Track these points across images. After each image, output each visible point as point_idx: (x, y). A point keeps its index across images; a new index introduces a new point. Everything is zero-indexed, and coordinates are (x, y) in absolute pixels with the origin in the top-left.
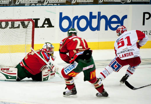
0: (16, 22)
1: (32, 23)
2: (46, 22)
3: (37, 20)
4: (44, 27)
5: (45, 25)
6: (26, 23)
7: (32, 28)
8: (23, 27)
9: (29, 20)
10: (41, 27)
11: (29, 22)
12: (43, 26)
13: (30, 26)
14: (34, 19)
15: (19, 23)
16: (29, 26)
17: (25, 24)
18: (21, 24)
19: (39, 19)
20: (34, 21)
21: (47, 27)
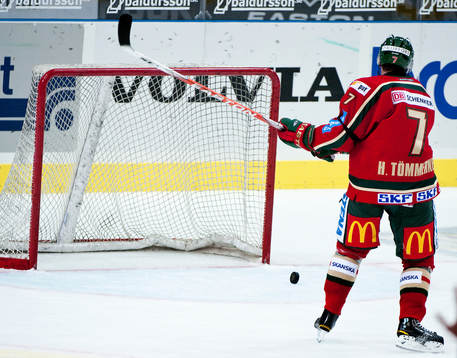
1: (270, 83)
2: (324, 82)
3: (289, 73)
4: (316, 99)
5: (318, 93)
6: (248, 84)
7: (269, 99)
8: (239, 98)
9: (261, 72)
10: (303, 99)
11: (260, 80)
12: (311, 97)
13: (264, 92)
14: (278, 70)
16: (259, 92)
17: (244, 88)
19: (297, 70)
20: (279, 75)
21: (328, 99)
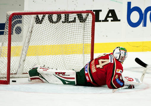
0: (70, 15)
1: (91, 16)
2: (110, 15)
3: (98, 12)
4: (108, 21)
5: (108, 19)
6: (84, 16)
7: (91, 22)
8: (80, 22)
9: (88, 12)
10: (103, 21)
11: (88, 15)
12: (106, 20)
13: (89, 19)
14: (94, 11)
15: (75, 15)
16: (87, 19)
17: (82, 18)
18: (77, 17)
19: (101, 11)
20: (94, 13)
21: (112, 21)
